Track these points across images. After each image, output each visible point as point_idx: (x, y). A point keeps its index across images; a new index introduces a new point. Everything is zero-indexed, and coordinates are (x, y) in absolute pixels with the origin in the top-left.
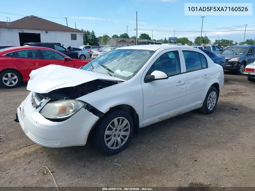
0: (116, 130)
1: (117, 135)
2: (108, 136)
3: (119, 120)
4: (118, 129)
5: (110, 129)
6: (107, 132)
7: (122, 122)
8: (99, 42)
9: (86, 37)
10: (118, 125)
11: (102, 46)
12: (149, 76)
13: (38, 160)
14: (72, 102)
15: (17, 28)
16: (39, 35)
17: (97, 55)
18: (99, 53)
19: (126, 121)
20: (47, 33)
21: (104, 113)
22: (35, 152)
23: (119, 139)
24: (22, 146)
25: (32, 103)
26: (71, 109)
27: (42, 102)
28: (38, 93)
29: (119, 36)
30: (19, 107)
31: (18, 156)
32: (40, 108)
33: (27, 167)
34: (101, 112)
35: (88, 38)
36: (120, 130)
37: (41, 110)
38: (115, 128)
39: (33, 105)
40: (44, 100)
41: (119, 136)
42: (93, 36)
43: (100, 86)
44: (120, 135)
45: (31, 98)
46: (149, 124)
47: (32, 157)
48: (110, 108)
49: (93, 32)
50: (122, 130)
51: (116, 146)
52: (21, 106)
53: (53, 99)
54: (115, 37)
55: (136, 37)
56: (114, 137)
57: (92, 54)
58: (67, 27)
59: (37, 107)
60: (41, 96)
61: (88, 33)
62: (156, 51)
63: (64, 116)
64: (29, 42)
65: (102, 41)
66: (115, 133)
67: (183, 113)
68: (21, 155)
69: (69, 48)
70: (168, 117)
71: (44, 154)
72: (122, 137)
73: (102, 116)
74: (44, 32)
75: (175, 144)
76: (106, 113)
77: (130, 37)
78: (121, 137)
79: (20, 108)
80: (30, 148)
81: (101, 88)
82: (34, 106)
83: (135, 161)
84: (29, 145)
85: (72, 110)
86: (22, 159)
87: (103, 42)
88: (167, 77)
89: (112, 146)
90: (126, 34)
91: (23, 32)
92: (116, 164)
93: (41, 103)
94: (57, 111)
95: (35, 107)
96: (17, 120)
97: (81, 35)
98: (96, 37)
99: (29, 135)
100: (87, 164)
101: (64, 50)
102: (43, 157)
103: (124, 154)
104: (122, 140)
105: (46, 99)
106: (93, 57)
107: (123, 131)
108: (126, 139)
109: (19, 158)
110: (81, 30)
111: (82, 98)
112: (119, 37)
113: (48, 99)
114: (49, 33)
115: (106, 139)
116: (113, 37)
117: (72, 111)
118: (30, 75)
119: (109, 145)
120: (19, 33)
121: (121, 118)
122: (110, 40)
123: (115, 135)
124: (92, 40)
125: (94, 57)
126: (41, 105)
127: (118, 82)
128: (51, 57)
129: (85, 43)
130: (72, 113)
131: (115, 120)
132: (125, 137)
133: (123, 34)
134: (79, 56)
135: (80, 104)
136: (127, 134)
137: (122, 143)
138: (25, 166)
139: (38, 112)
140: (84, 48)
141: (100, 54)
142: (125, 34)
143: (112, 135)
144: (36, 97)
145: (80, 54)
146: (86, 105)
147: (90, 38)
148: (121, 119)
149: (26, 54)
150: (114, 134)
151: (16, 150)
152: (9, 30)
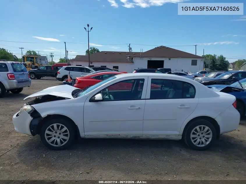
0: (56, 133)
2: (49, 135)
4: (58, 132)
7: (62, 128)
10: (58, 129)
16: (163, 62)
18: (200, 78)
19: (65, 128)
34: (41, 116)
36: (60, 134)
38: (54, 131)
44: (59, 137)
46: (93, 137)
48: (48, 115)
56: (54, 137)
78: (60, 139)
87: (237, 66)
89: (53, 143)
91: (151, 60)
97: (202, 60)
104: (62, 142)
108: (66, 142)
115: (47, 136)
119: (49, 141)
127: (66, 98)
131: (54, 125)
136: (67, 138)
137: (61, 144)
140: (200, 73)
143: (52, 135)
146: (34, 109)
148: (60, 126)
150: (54, 135)
152: (141, 59)
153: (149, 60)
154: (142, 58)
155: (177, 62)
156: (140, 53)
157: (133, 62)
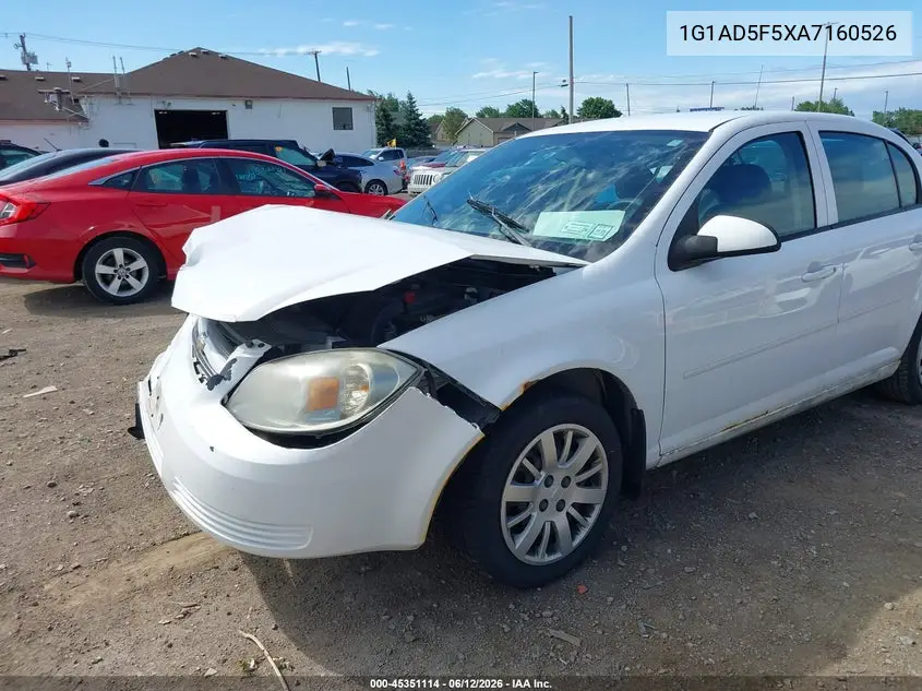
0: (548, 482)
1: (552, 505)
2: (514, 509)
3: (559, 439)
4: (558, 478)
5: (523, 477)
6: (512, 492)
7: (575, 447)
8: (430, 136)
9: (387, 117)
10: (559, 458)
11: (444, 148)
12: (691, 241)
13: (220, 603)
14: (361, 360)
15: (149, 94)
16: (223, 114)
17: (427, 180)
18: (437, 174)
19: (591, 443)
20: (248, 106)
21: (502, 408)
22: (210, 564)
23: (561, 522)
24: (158, 538)
25: (195, 364)
26: (357, 389)
27: (234, 360)
28: (218, 322)
29: (503, 110)
30: (147, 379)
31: (141, 582)
32: (226, 386)
33: (176, 632)
34: (488, 403)
35: (392, 123)
36: (566, 482)
37: (230, 394)
38: (543, 474)
39: (198, 373)
40: (240, 352)
41: (560, 506)
42: (411, 111)
43: (474, 290)
44: (563, 501)
45: (191, 343)
46: (687, 453)
47: (197, 590)
48: (525, 386)
49: (410, 98)
50: (574, 480)
51: (551, 550)
52: (153, 374)
53: (282, 348)
54: (488, 114)
55: (568, 112)
56: (542, 510)
57: (408, 178)
58: (319, 84)
59: (214, 381)
60: (228, 334)
61: (394, 104)
62: (712, 130)
63: (328, 421)
64: (190, 140)
65: (441, 132)
66: (545, 493)
67: (819, 400)
68: (154, 577)
69: (329, 156)
70: (763, 421)
71: (246, 574)
72: (574, 512)
73: (492, 419)
74: (240, 104)
75: (805, 542)
76: (508, 408)
77: (542, 112)
78: (568, 513)
79: (149, 382)
80: (190, 546)
81: (479, 298)
82: (200, 376)
83: (641, 624)
84: (188, 534)
85: (364, 393)
86: (160, 597)
87: (445, 133)
88: (774, 242)
89: (533, 550)
90: (531, 104)
91: (169, 109)
92: (552, 632)
93: (229, 365)
94: (299, 401)
95: (206, 382)
96: (137, 432)
97: (368, 109)
98: (421, 118)
99: (183, 498)
100: (429, 627)
101: (309, 162)
102: (243, 588)
103: (582, 589)
104: (574, 525)
105: (251, 346)
106: (412, 186)
107: (579, 484)
108: (591, 520)
109: (146, 590)
110: (365, 93)
111: (405, 342)
112: (503, 114)
113: (261, 346)
114: (258, 106)
115: (508, 520)
116: (480, 115)
117: (365, 398)
118: (184, 249)
119: (520, 544)
120: (157, 112)
121: (568, 430)
122: (471, 126)
123: (544, 506)
124: (408, 129)
125: (416, 186)
126: (230, 373)
127: (555, 270)
128: (265, 188)
129: (382, 140)
130: (363, 409)
131: (546, 439)
132: (584, 509)
133: (518, 104)
134: (363, 185)
135: (395, 368)
136: (596, 496)
137: (573, 539)
138: (168, 630)
139: (219, 400)
140: (381, 158)
141: (440, 174)
142: (525, 101)
143: (531, 506)
144: (208, 339)
145: (365, 179)
146: (424, 370)
147: (400, 120)
148: (570, 434)
149: (177, 179)
150: (539, 500)
151: (136, 552)
152: (120, 103)
153: (160, 107)
154: (127, 101)
155: (279, 117)
156: (110, 76)
157: (84, 119)
